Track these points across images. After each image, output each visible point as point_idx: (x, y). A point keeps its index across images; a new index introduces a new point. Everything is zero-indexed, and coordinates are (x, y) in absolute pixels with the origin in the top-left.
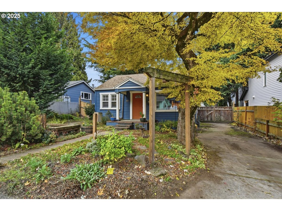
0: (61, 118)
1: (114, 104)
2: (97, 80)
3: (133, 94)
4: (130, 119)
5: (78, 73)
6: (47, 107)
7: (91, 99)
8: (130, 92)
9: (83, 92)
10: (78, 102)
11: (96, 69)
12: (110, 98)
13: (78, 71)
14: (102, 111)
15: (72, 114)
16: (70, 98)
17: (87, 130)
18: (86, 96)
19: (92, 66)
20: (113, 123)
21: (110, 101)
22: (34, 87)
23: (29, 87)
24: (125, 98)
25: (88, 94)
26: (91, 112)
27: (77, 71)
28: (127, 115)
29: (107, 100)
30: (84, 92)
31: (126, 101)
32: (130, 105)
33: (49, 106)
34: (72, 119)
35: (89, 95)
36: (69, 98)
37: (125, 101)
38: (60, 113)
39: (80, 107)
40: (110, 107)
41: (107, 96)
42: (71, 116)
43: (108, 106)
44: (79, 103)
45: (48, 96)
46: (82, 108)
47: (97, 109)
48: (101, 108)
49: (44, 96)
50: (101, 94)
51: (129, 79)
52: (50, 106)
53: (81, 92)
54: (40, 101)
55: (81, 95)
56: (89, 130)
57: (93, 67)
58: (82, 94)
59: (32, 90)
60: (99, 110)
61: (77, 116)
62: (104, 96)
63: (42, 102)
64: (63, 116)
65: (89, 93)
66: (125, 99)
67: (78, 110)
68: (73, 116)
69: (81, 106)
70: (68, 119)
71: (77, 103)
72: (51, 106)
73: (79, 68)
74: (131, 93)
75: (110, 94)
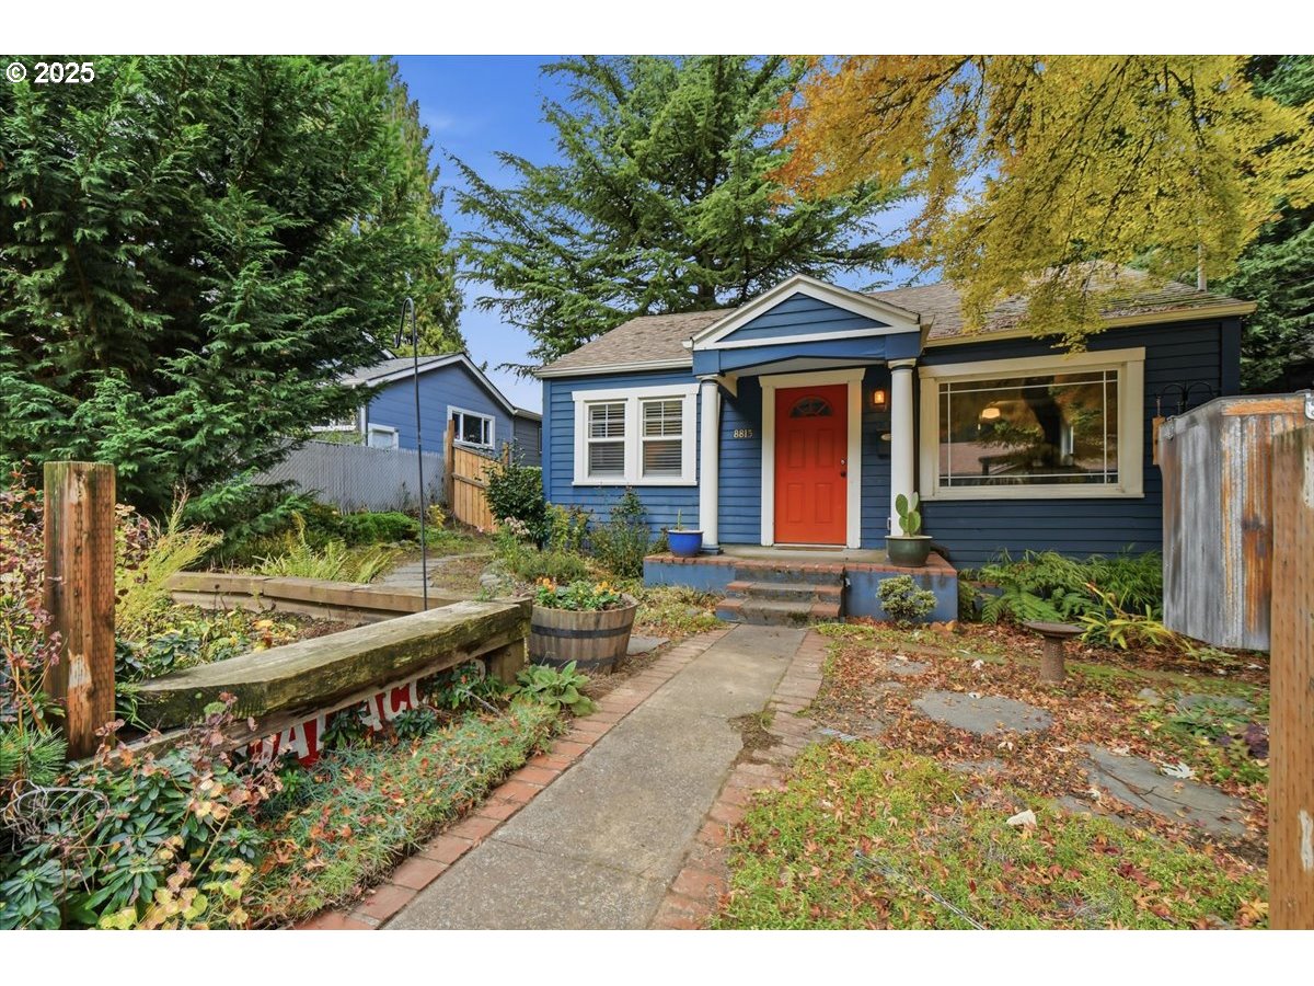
0: (350, 530)
1: (663, 456)
2: (511, 366)
3: (779, 392)
4: (758, 544)
5: (429, 337)
6: (264, 463)
7: (491, 444)
8: (763, 381)
9: (457, 410)
10: (442, 452)
11: (507, 317)
12: (634, 420)
13: (428, 328)
14: (583, 492)
15: (411, 514)
16: (396, 435)
17: (587, 641)
18: (473, 428)
19: (489, 304)
20: (689, 569)
21: (634, 439)
22: (167, 317)
23: (128, 309)
24: (729, 416)
25: (479, 420)
26: (525, 501)
27: (425, 325)
28: (738, 519)
29: (618, 429)
30: (462, 412)
31: (736, 434)
32: (759, 459)
33: (279, 455)
34: (410, 536)
35: (486, 423)
36: (391, 434)
37: (726, 435)
38: (349, 504)
39: (450, 480)
40: (633, 472)
41: (618, 411)
42: (407, 520)
43: (622, 468)
44: (446, 457)
45: (270, 382)
46: (457, 483)
47: (555, 483)
48: (581, 476)
49: (239, 386)
50: (582, 398)
51: (798, 281)
52: (281, 460)
53: (451, 410)
54: (213, 419)
55: (450, 417)
56: (603, 641)
57: (499, 307)
58: (456, 417)
59: (152, 330)
60: (570, 492)
61: (435, 524)
62: (597, 412)
63: (223, 425)
64: (363, 521)
65: (488, 417)
66: (727, 426)
67: (439, 494)
68: (416, 525)
69: (456, 473)
70: (386, 539)
71: (437, 455)
72: (294, 457)
73: (434, 313)
74: (769, 387)
75: (633, 399)
